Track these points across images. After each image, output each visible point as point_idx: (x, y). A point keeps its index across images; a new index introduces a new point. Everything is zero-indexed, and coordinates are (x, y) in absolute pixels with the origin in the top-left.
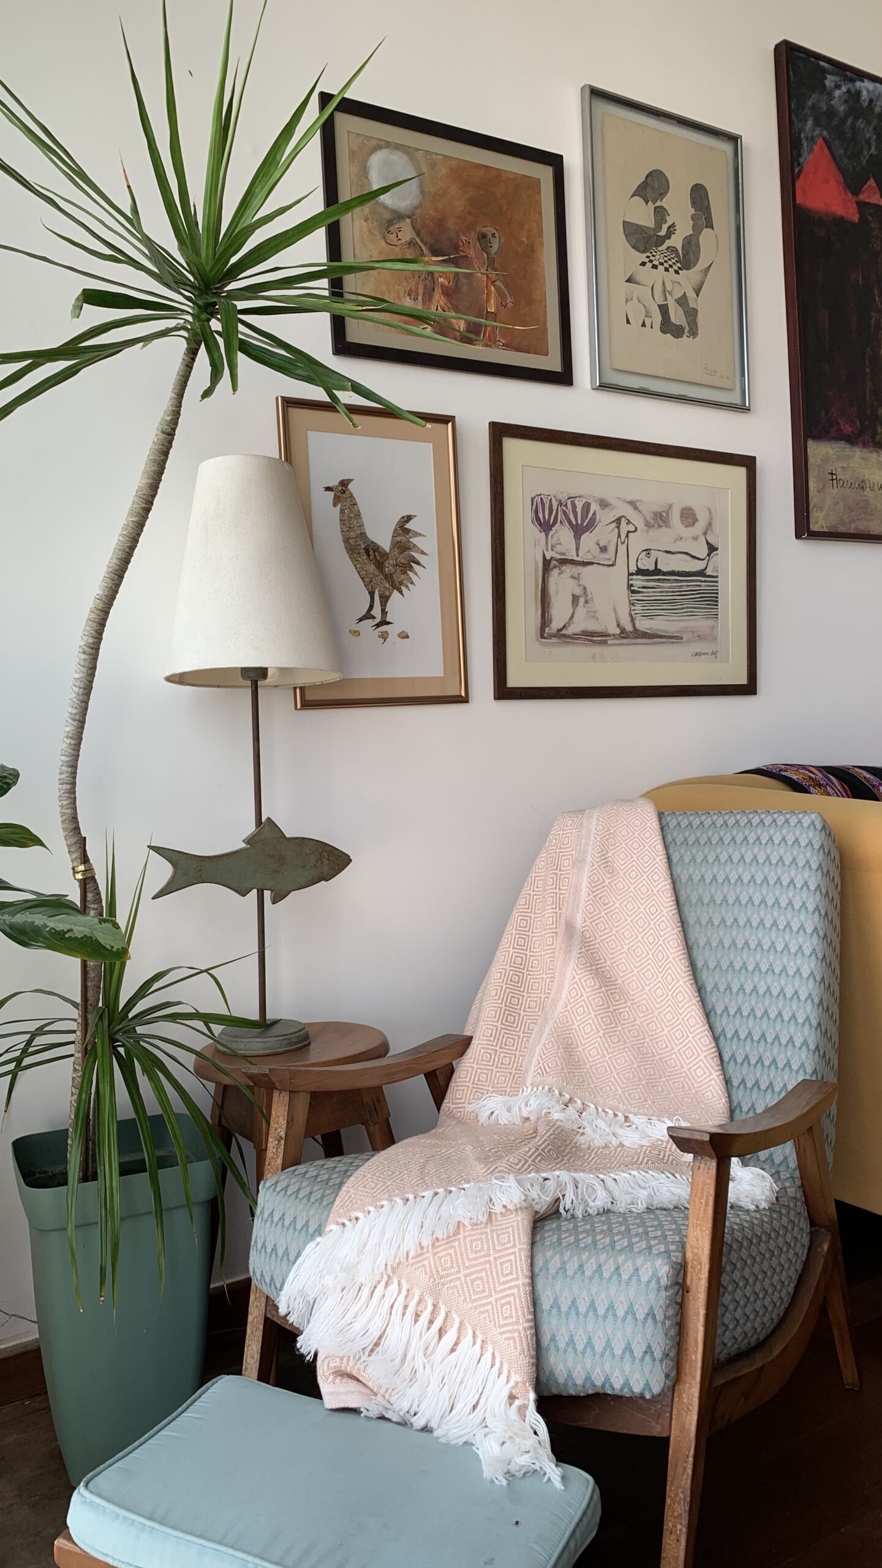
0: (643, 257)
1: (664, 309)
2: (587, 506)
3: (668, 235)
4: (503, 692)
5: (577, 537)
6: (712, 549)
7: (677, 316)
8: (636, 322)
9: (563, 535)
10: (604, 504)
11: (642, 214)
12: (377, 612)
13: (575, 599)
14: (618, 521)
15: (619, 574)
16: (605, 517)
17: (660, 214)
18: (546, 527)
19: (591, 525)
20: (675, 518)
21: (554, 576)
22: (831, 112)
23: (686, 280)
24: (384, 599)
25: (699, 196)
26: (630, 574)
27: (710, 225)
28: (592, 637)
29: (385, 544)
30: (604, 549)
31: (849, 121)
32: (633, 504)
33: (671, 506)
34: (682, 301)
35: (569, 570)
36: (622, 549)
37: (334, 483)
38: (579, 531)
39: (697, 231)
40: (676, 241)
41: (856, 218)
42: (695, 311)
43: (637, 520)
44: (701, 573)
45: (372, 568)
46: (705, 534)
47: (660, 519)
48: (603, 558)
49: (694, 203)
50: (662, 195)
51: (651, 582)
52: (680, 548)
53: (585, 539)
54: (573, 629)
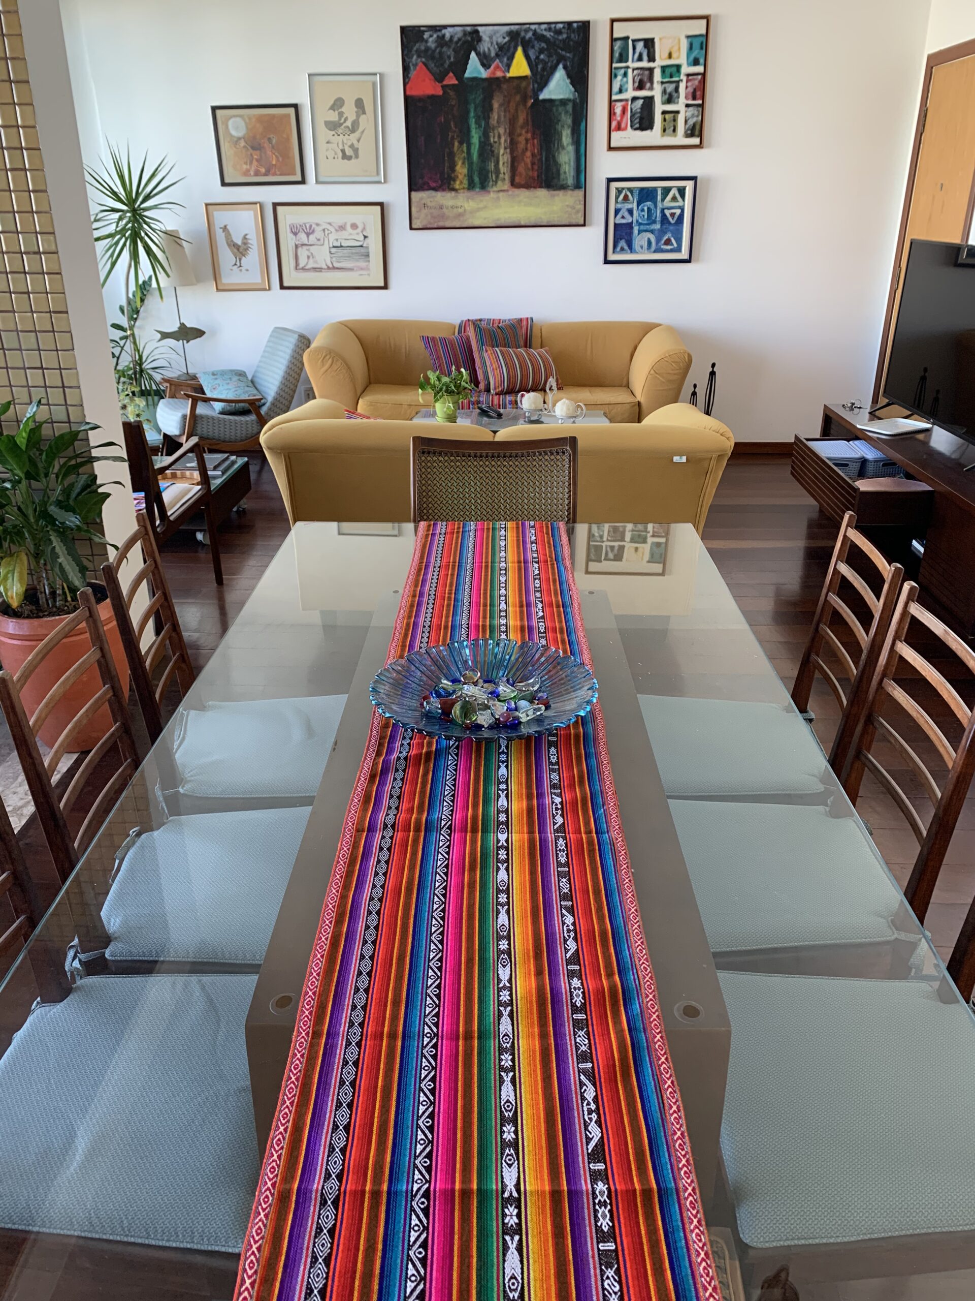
0: (333, 133)
1: (343, 151)
2: (311, 226)
3: (345, 121)
4: (282, 287)
5: (308, 237)
6: (365, 237)
7: (349, 152)
8: (331, 157)
9: (303, 237)
10: (318, 225)
11: (333, 116)
12: (238, 263)
13: (308, 257)
15: (326, 247)
16: (318, 230)
17: (341, 114)
18: (295, 234)
19: (313, 232)
20: (348, 227)
21: (300, 250)
22: (427, 49)
23: (353, 138)
24: (240, 260)
25: (359, 103)
26: (330, 248)
27: (364, 113)
28: (315, 269)
29: (239, 243)
30: (319, 240)
31: (438, 51)
32: (330, 224)
33: (345, 224)
34: (352, 146)
35: (305, 248)
36: (326, 240)
37: (222, 226)
38: (308, 234)
39: (358, 116)
40: (349, 123)
41: (441, 93)
42: (357, 150)
43: (332, 229)
44: (362, 246)
45: (235, 250)
46: (362, 232)
47: (342, 228)
48: (319, 243)
49: (356, 106)
50: (341, 107)
51: (339, 250)
52: (351, 238)
53: (311, 237)
54: (308, 267)
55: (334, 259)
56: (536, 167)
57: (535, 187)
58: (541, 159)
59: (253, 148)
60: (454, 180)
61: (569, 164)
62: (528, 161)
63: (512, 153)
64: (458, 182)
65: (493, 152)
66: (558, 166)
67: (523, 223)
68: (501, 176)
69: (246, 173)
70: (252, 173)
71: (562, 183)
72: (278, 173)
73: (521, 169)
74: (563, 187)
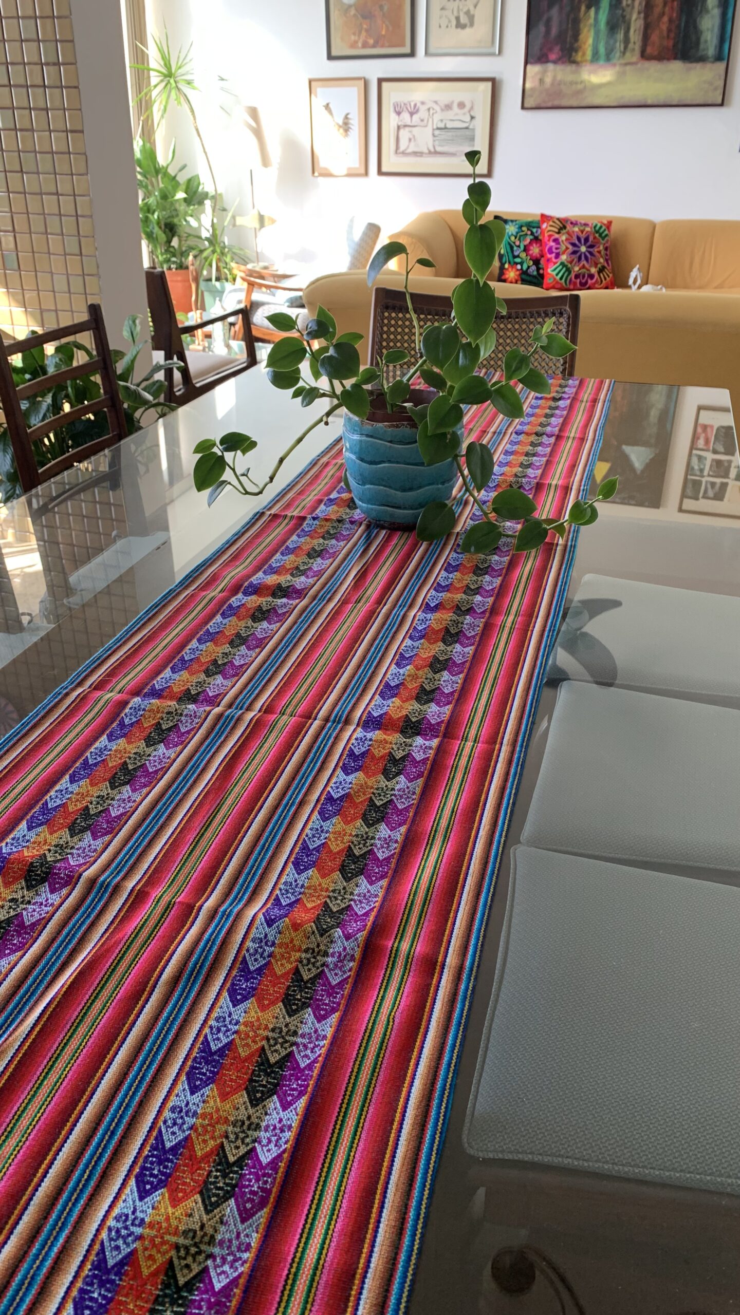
1: (458, 19)
2: (415, 105)
4: (380, 173)
6: (472, 118)
7: (464, 19)
8: (443, 26)
9: (406, 116)
10: (423, 103)
13: (410, 140)
14: (429, 109)
15: (429, 130)
18: (399, 113)
19: (417, 111)
20: (455, 106)
21: (402, 132)
23: (470, 3)
26: (434, 130)
29: (340, 123)
30: (422, 120)
32: (436, 102)
33: (452, 102)
34: (468, 13)
35: (407, 129)
36: (430, 120)
37: (324, 105)
38: (412, 114)
42: (473, 16)
44: (467, 128)
46: (469, 111)
47: (448, 107)
48: (422, 124)
51: (443, 132)
52: (457, 119)
53: (415, 117)
54: (410, 150)
55: (437, 143)
56: (672, 35)
57: (668, 59)
58: (678, 27)
59: (364, 17)
60: (576, 51)
61: (712, 31)
62: (664, 27)
63: (646, 18)
64: (580, 54)
65: (623, 17)
66: (698, 33)
67: (649, 102)
68: (631, 46)
69: (353, 45)
70: (360, 45)
71: (701, 53)
72: (387, 44)
73: (655, 37)
74: (702, 59)
